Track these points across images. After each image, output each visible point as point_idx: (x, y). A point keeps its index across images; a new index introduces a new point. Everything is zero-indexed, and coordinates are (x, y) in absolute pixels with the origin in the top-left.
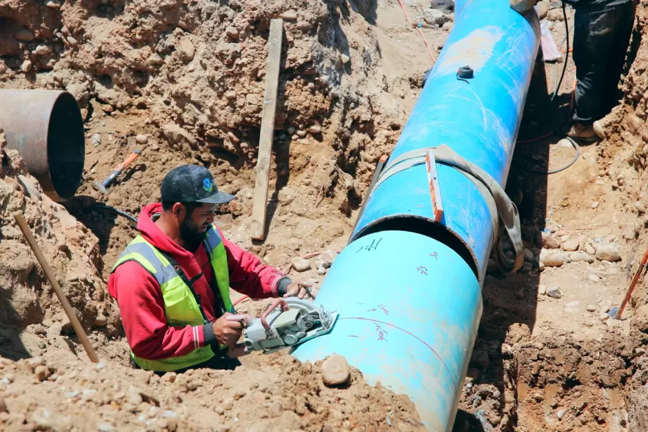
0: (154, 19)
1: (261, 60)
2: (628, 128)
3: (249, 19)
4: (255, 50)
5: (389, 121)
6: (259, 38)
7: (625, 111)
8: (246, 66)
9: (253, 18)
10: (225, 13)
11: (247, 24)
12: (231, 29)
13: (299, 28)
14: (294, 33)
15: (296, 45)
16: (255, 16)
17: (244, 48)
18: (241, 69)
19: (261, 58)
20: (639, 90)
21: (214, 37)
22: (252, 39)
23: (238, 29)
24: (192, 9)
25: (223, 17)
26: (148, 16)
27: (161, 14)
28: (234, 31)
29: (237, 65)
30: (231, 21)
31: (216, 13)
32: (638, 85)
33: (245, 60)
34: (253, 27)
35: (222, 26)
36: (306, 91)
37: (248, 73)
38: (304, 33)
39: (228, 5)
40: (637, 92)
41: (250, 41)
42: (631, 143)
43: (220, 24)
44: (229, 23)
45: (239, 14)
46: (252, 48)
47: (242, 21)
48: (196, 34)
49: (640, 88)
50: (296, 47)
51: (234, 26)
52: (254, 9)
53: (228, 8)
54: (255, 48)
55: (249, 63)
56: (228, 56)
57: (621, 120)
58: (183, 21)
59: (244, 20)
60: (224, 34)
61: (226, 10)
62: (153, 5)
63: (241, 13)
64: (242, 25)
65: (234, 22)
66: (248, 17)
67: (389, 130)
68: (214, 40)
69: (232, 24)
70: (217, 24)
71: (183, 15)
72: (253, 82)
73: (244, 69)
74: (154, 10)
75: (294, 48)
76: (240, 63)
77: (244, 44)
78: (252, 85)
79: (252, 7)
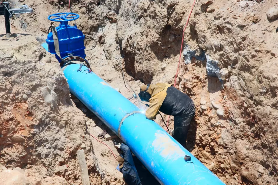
0: (16, 164)
1: (76, 170)
2: (203, 157)
3: (69, 153)
4: (73, 166)
5: (113, 177)
6: (73, 160)
7: (200, 150)
8: (71, 175)
9: (71, 152)
10: (57, 153)
11: (68, 155)
12: (61, 160)
13: (87, 151)
14: (86, 153)
15: (88, 159)
16: (71, 151)
17: (68, 166)
18: (69, 177)
19: (76, 169)
20: (206, 142)
21: (52, 165)
22: (71, 161)
23: (64, 159)
24: (35, 154)
25: (56, 155)
26: (12, 163)
27: (19, 160)
28: (63, 160)
29: (67, 175)
30: (60, 156)
31: (51, 154)
32: (205, 140)
33: (70, 172)
34: (70, 156)
35: (56, 159)
36: (95, 177)
37: (72, 178)
38: (89, 152)
39: (57, 149)
40: (205, 143)
41: (70, 162)
42: (207, 163)
43: (54, 158)
44: (59, 157)
45: (63, 152)
46: (72, 166)
47: (65, 155)
48: (37, 165)
49: (206, 141)
50: (89, 160)
51: (62, 158)
52: (71, 148)
53: (57, 150)
54: (73, 165)
55: (72, 173)
56: (62, 172)
57: (199, 154)
58: (30, 161)
59: (67, 154)
60: (58, 163)
61: (57, 151)
62: (15, 157)
63: (64, 151)
64: (66, 156)
65: (62, 156)
66: (68, 152)
67: (114, 181)
68: (52, 166)
69: (61, 157)
70: (53, 159)
71: (30, 158)
72: (75, 181)
73: (70, 176)
74: (16, 160)
75: (88, 160)
76: (68, 174)
77: (68, 165)
78: (75, 182)
79: (69, 147)
